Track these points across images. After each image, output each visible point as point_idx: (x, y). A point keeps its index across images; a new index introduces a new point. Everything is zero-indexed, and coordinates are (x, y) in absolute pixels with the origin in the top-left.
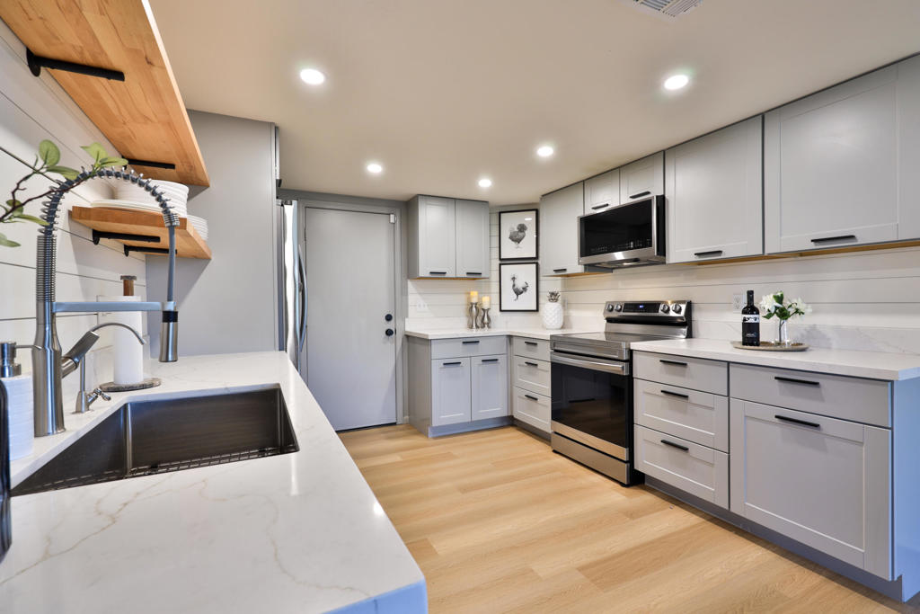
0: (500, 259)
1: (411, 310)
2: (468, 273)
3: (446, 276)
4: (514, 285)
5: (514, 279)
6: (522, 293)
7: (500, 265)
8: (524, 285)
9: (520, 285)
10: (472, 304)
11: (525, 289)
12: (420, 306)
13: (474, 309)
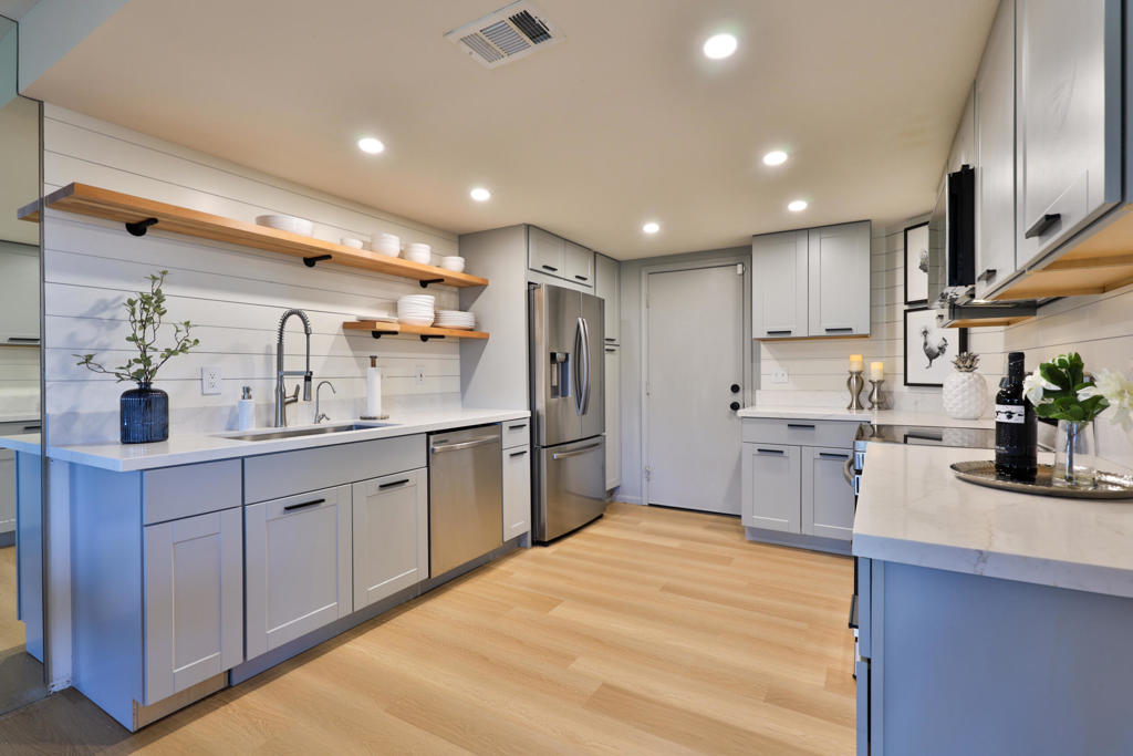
0: (906, 303)
1: (765, 381)
2: (827, 330)
3: (792, 335)
4: (926, 344)
5: (925, 333)
6: (938, 355)
7: (906, 312)
8: (941, 343)
9: (934, 343)
10: (851, 373)
11: (942, 349)
12: (776, 375)
13: (854, 381)
